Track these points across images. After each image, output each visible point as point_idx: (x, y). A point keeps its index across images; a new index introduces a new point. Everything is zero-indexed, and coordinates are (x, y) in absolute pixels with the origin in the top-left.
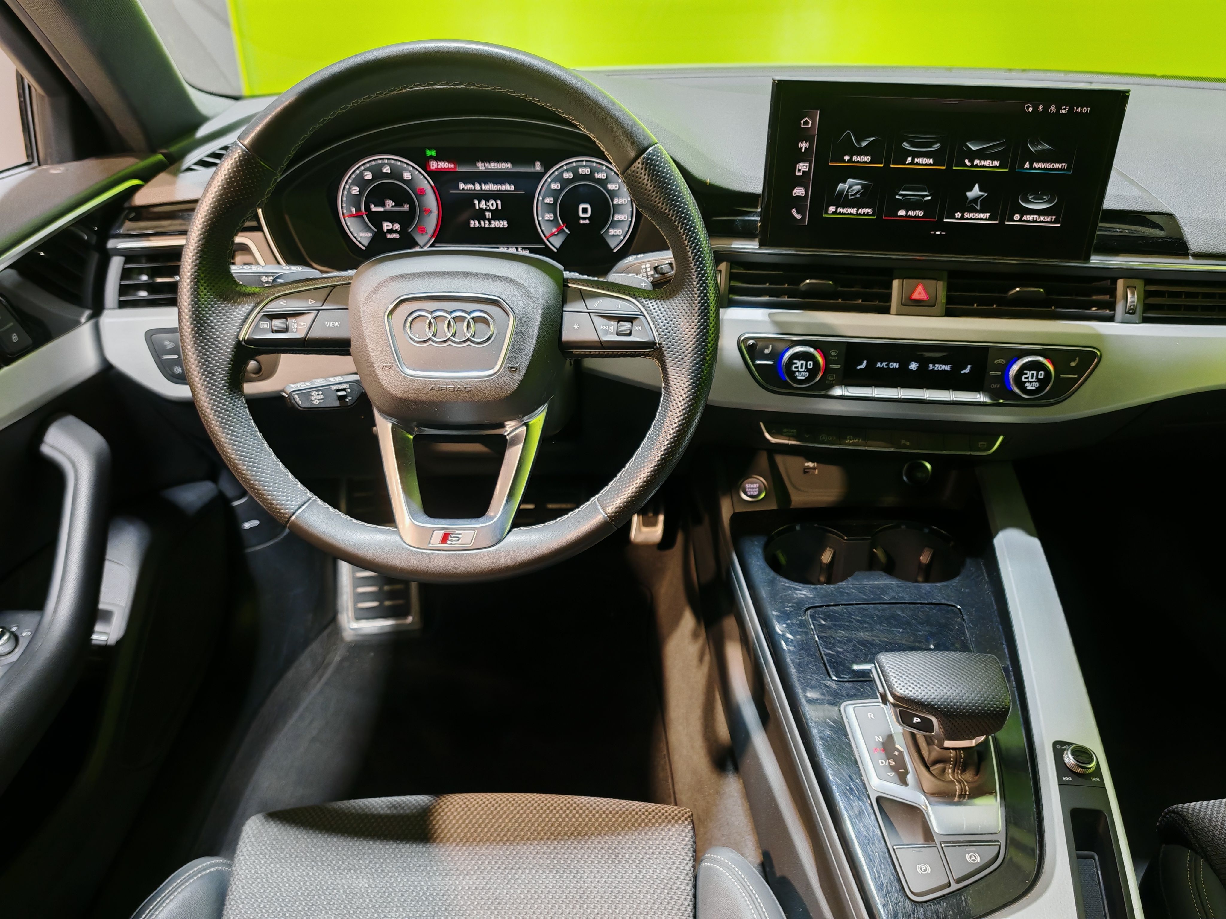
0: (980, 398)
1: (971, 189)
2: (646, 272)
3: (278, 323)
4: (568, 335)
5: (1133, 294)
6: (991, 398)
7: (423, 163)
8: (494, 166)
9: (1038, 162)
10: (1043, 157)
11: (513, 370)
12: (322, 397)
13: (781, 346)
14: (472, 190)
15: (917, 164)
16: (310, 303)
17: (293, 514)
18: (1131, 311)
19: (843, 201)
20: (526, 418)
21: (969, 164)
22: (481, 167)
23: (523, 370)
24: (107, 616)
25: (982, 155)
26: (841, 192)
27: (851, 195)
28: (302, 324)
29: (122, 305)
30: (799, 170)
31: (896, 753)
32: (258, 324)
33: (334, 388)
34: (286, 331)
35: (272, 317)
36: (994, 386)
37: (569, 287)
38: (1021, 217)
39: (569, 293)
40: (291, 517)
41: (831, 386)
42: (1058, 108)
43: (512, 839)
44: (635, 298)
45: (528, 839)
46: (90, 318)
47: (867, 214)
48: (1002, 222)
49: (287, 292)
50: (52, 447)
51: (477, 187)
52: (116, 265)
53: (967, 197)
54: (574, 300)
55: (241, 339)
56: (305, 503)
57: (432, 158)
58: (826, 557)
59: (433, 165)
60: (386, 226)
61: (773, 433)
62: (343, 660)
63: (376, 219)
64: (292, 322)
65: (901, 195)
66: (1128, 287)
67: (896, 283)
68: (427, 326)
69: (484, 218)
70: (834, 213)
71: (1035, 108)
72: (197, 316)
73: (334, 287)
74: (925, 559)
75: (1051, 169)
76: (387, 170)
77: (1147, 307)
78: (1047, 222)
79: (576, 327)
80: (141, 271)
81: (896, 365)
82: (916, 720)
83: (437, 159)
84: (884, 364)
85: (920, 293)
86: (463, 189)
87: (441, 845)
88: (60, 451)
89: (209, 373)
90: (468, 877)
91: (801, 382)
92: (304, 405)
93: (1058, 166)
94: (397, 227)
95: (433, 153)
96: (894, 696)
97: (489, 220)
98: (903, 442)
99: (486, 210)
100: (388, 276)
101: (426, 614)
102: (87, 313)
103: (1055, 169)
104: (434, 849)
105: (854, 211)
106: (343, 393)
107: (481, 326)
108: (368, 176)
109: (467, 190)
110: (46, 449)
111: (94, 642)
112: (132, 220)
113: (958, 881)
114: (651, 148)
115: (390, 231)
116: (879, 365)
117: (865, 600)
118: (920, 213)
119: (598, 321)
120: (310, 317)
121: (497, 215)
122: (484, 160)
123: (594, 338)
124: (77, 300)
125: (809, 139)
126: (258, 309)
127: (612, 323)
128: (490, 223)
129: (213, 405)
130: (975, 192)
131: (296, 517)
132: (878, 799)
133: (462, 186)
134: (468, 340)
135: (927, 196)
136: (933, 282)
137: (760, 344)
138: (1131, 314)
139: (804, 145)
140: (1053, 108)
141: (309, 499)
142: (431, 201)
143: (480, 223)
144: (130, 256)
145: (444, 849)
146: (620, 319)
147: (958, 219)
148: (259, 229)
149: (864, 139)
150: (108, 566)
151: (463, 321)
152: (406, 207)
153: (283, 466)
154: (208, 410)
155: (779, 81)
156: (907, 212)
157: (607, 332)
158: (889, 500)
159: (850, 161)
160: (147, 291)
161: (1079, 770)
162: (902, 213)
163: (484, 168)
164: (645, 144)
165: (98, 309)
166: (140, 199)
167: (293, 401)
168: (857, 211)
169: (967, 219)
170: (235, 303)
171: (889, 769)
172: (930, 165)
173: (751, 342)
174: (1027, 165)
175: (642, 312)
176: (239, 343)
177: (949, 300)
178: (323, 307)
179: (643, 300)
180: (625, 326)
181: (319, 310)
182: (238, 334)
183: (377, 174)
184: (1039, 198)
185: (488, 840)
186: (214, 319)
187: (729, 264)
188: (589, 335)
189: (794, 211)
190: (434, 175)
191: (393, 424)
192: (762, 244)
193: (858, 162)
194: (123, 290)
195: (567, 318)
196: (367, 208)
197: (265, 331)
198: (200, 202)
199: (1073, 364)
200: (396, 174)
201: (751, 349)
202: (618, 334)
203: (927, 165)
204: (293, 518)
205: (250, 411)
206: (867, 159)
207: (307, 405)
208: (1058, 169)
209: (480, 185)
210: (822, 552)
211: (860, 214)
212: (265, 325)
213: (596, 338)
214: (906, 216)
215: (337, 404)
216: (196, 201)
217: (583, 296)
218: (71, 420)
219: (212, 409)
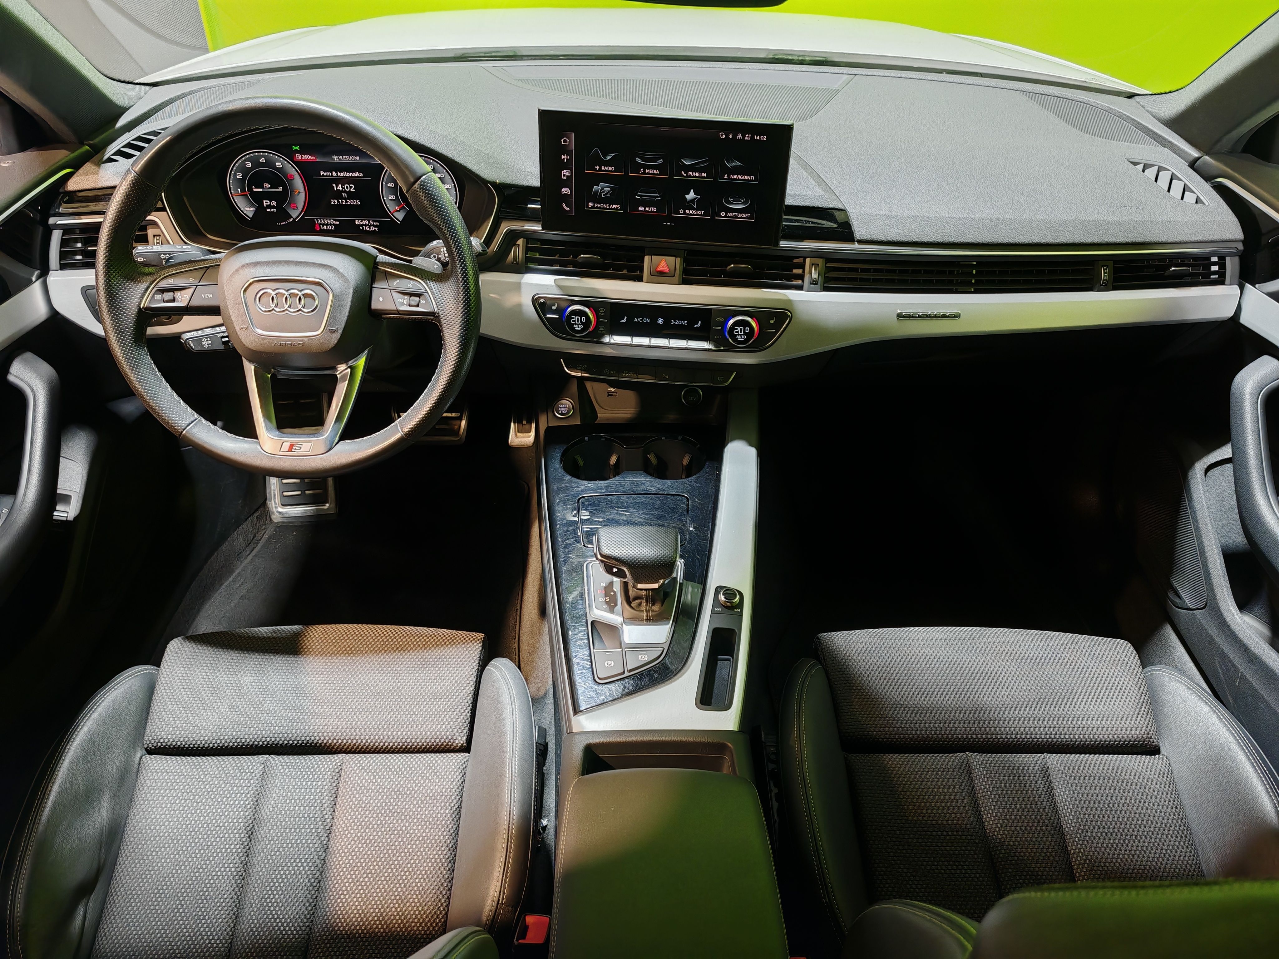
0: (705, 345)
1: (688, 194)
2: (444, 254)
3: (168, 296)
4: (375, 305)
5: (815, 270)
6: (715, 346)
7: (290, 156)
8: (346, 159)
9: (734, 174)
10: (736, 171)
11: (333, 332)
12: (210, 342)
13: (564, 304)
14: (330, 176)
15: (648, 174)
16: (191, 280)
17: (184, 429)
18: (814, 282)
19: (597, 198)
20: (350, 362)
21: (685, 175)
22: (336, 158)
23: (340, 332)
24: (66, 499)
25: (693, 168)
26: (596, 192)
27: (604, 195)
28: (185, 296)
29: (63, 267)
30: (564, 175)
31: (612, 593)
32: (153, 296)
33: (219, 335)
34: (174, 301)
35: (163, 291)
36: (717, 337)
37: (379, 269)
38: (726, 214)
39: (378, 275)
40: (182, 432)
41: (602, 335)
42: (743, 136)
43: (354, 652)
44: (422, 280)
45: (366, 652)
46: (38, 278)
47: (617, 209)
48: (713, 217)
49: (174, 272)
50: (16, 376)
51: (334, 174)
52: (56, 236)
53: (686, 199)
54: (380, 280)
55: (142, 307)
56: (192, 422)
57: (297, 152)
58: (613, 460)
59: (299, 157)
60: (266, 203)
61: (571, 367)
62: (270, 538)
63: (257, 199)
64: (178, 295)
65: (639, 196)
66: (813, 264)
67: (647, 258)
68: (271, 299)
69: (342, 198)
70: (592, 207)
71: (727, 136)
72: (109, 292)
73: (208, 267)
74: (686, 461)
75: (743, 180)
76: (263, 160)
77: (827, 280)
78: (745, 218)
79: (381, 299)
80: (76, 241)
81: (648, 320)
82: (615, 570)
83: (302, 152)
84: (640, 319)
85: (663, 267)
86: (323, 175)
87: (305, 656)
88: (22, 380)
89: (120, 332)
90: (322, 676)
91: (578, 332)
92: (197, 349)
93: (748, 178)
94: (274, 203)
95: (298, 148)
96: (601, 554)
97: (345, 199)
98: (663, 375)
99: (342, 192)
100: (243, 264)
101: (340, 502)
102: (37, 273)
103: (746, 180)
104: (302, 660)
105: (607, 206)
106: (226, 339)
107: (309, 300)
108: (249, 165)
109: (326, 176)
110: (11, 378)
111: (55, 518)
112: (66, 202)
113: (630, 671)
114: (424, 177)
115: (269, 207)
116: (636, 320)
117: (623, 492)
118: (655, 209)
119: (396, 295)
120: (192, 290)
121: (351, 196)
122: (338, 155)
123: (394, 308)
124: (28, 262)
125: (568, 153)
126: (153, 286)
127: (406, 297)
128: (346, 202)
129: (124, 354)
130: (691, 195)
131: (186, 431)
132: (592, 623)
133: (322, 173)
134: (300, 310)
135: (658, 197)
136: (673, 258)
137: (548, 303)
138: (814, 284)
139: (565, 157)
140: (740, 136)
141: (196, 419)
142: (299, 184)
143: (338, 201)
144: (67, 229)
145: (307, 659)
146: (411, 295)
147: (681, 214)
148: (163, 209)
149: (608, 155)
150: (63, 462)
151: (297, 297)
152: (280, 189)
153: (177, 396)
154: (121, 358)
155: (543, 111)
156: (645, 209)
157: (402, 304)
158: (671, 417)
159: (600, 170)
160: (82, 255)
161: (727, 604)
162: (641, 208)
163: (338, 160)
164: (419, 174)
165: (45, 271)
166: (72, 185)
167: (188, 346)
168: (609, 206)
169: (688, 214)
170: (136, 281)
171: (604, 603)
172: (657, 174)
173: (542, 300)
174: (726, 177)
175: (426, 290)
176: (140, 309)
177: (685, 271)
178: (200, 284)
179: (428, 281)
180: (415, 300)
181: (197, 286)
182: (140, 304)
183: (256, 163)
184: (737, 201)
185: (338, 653)
186: (122, 294)
187: (525, 240)
188: (389, 306)
189: (564, 205)
190: (300, 165)
191: (255, 367)
192: (543, 229)
193: (606, 171)
194: (63, 255)
195: (375, 292)
196: (250, 189)
197: (159, 301)
198: (118, 187)
199: (772, 322)
200: (270, 164)
201: (543, 305)
202: (409, 305)
203: (655, 174)
204: (184, 432)
205: (151, 357)
206: (612, 169)
207: (199, 348)
208: (748, 180)
209: (336, 172)
210: (610, 456)
211: (611, 209)
212: (158, 297)
213: (395, 308)
214: (645, 211)
215: (222, 347)
216: (114, 187)
217: (387, 276)
218: (29, 355)
219: (123, 357)
